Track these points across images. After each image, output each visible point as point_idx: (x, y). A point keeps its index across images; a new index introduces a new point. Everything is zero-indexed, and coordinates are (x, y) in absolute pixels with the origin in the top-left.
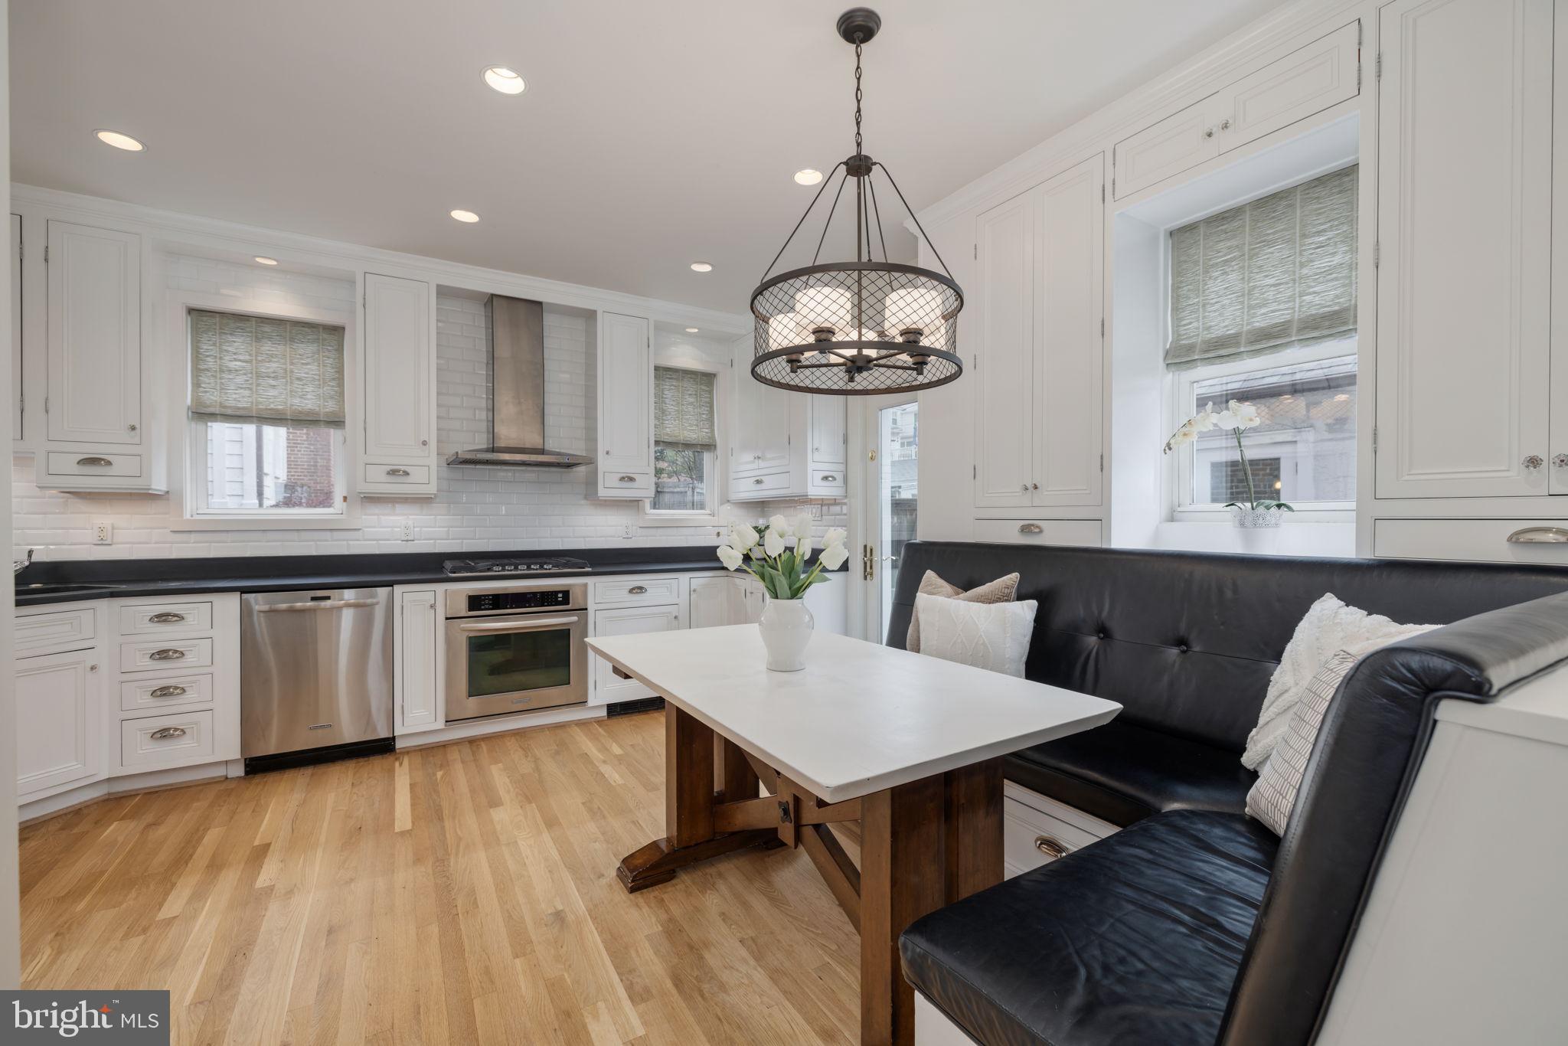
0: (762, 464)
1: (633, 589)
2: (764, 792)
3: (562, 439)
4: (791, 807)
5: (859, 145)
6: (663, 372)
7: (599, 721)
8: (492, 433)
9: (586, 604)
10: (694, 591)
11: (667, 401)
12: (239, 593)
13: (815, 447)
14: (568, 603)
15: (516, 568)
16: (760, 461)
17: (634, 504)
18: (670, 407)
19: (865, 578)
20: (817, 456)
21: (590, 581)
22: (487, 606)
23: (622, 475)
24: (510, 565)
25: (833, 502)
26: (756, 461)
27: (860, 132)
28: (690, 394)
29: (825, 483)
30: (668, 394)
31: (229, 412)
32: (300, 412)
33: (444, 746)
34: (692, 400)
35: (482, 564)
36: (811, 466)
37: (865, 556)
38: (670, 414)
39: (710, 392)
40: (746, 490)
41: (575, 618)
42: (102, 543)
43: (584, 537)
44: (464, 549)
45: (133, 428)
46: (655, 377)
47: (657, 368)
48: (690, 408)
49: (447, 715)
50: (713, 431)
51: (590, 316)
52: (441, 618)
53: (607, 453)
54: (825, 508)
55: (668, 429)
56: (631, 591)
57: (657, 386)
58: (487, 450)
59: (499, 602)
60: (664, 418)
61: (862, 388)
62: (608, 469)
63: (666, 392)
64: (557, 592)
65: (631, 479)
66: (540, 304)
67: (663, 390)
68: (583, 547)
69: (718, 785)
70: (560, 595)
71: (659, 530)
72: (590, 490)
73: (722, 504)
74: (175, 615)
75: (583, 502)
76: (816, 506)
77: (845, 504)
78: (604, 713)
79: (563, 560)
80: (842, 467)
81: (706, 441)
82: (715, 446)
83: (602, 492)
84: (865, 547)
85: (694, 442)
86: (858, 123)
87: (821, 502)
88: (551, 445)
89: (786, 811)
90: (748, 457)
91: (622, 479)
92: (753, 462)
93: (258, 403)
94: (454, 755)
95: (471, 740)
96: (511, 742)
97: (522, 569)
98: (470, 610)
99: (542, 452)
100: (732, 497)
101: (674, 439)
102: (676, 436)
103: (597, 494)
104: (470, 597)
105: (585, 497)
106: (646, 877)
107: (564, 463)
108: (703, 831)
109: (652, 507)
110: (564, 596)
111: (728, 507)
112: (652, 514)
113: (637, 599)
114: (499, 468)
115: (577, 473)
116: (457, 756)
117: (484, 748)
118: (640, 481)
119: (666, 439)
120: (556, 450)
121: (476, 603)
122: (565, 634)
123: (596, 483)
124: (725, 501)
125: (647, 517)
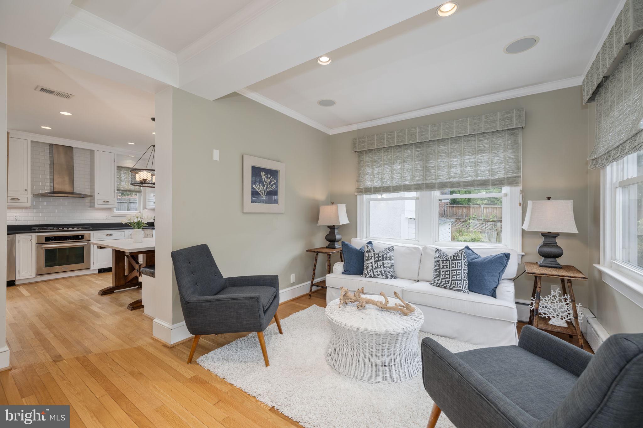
1: (108, 235)
3: (81, 188)
4: (139, 269)
6: (120, 168)
7: (95, 274)
8: (53, 187)
9: (90, 239)
10: (130, 235)
11: (123, 177)
14: (83, 239)
15: (68, 228)
17: (110, 209)
18: (124, 179)
21: (92, 232)
22: (52, 240)
23: (104, 201)
24: (61, 228)
30: (123, 175)
33: (35, 283)
35: (49, 228)
38: (124, 181)
41: (86, 243)
43: (89, 220)
44: (40, 224)
46: (117, 169)
47: (118, 167)
49: (37, 272)
51: (92, 152)
52: (35, 243)
53: (99, 194)
55: (123, 186)
56: (107, 235)
57: (118, 172)
58: (51, 193)
59: (56, 239)
60: (121, 182)
62: (98, 199)
64: (79, 236)
65: (108, 202)
66: (72, 147)
67: (121, 174)
68: (89, 223)
69: (127, 273)
71: (119, 217)
72: (92, 206)
73: (143, 209)
75: (89, 208)
78: (97, 272)
79: (81, 226)
81: (138, 189)
82: (141, 191)
83: (96, 205)
85: (133, 190)
88: (76, 191)
91: (104, 202)
94: (40, 284)
95: (46, 281)
96: (62, 280)
97: (65, 229)
98: (45, 241)
99: (72, 193)
100: (147, 207)
101: (125, 189)
102: (126, 188)
103: (94, 206)
104: (45, 237)
105: (90, 207)
106: (106, 292)
107: (82, 196)
108: (122, 282)
109: (116, 210)
110: (82, 237)
111: (146, 210)
112: (116, 212)
113: (109, 237)
114: (55, 197)
115: (87, 200)
116: (41, 284)
117: (51, 282)
118: (111, 202)
119: (122, 189)
120: (79, 192)
121: (48, 239)
122: (82, 248)
123: (94, 203)
124: (145, 208)
125: (114, 213)
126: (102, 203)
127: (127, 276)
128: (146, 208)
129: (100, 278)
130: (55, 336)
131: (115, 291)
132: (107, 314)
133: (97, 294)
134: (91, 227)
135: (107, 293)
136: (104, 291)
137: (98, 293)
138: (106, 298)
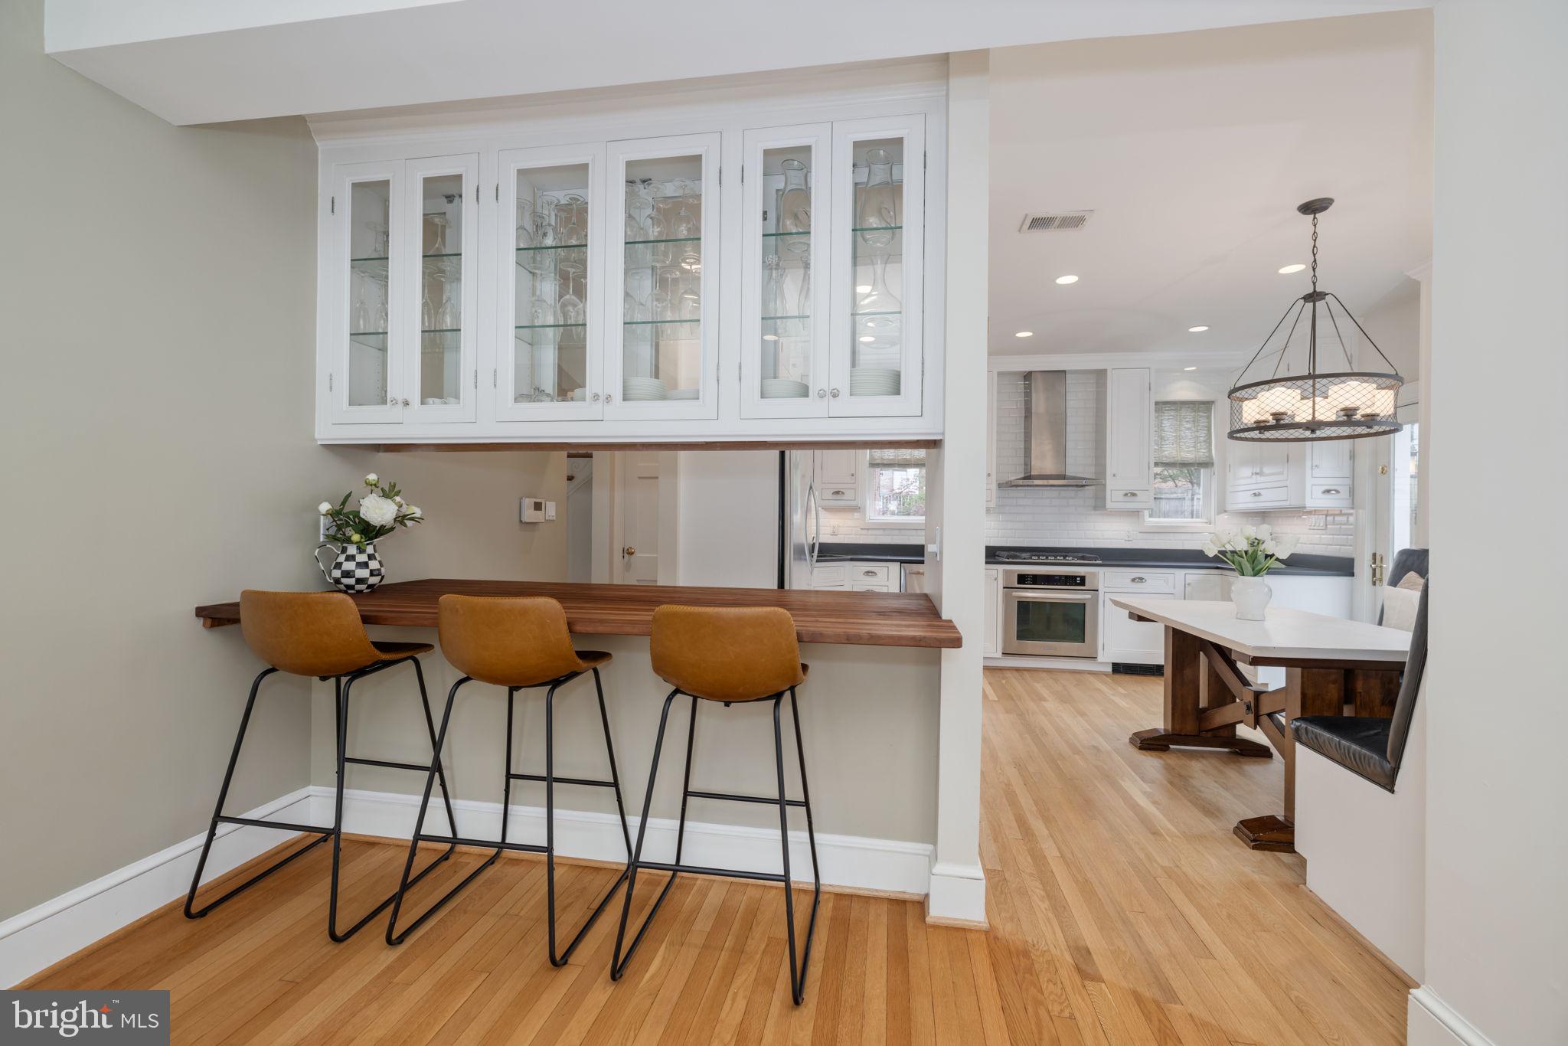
0: (1260, 479)
1: (1135, 578)
2: (1238, 700)
3: (1078, 464)
4: (1252, 705)
5: (1314, 283)
6: (1162, 406)
7: (1106, 674)
8: (1027, 464)
9: (1098, 587)
10: (1189, 584)
11: (1166, 429)
12: (899, 563)
13: (1314, 464)
14: (1084, 585)
15: (1047, 558)
16: (1258, 476)
17: (1136, 513)
18: (1169, 433)
19: (1374, 583)
20: (1317, 473)
21: (1101, 570)
22: (1029, 582)
23: (1125, 492)
24: (1043, 556)
25: (1338, 512)
26: (1254, 476)
27: (1316, 275)
28: (1188, 421)
29: (1327, 496)
30: (1166, 423)
31: (886, 462)
32: (918, 459)
33: (1001, 669)
34: (1188, 426)
35: (1024, 555)
36: (1309, 482)
37: (1374, 563)
38: (1168, 439)
39: (1208, 418)
40: (1243, 500)
41: (1089, 596)
42: (834, 534)
43: (1093, 539)
44: (1008, 545)
45: (853, 475)
46: (1155, 411)
47: (1157, 404)
48: (1188, 433)
49: (1004, 648)
50: (1210, 450)
51: (1102, 374)
52: (1001, 586)
53: (1114, 475)
54: (1330, 519)
55: (1166, 452)
56: (1133, 580)
57: (1157, 417)
58: (1025, 478)
59: (1036, 580)
60: (1164, 443)
61: (1326, 436)
62: (1114, 489)
63: (1165, 422)
64: (1076, 577)
65: (1134, 495)
66: (1064, 372)
67: (1163, 420)
68: (1092, 546)
69: (1203, 703)
70: (1078, 579)
71: (1158, 536)
72: (1099, 504)
73: (1219, 513)
74: (872, 572)
75: (1092, 512)
76: (1321, 516)
77: (1351, 514)
78: (1110, 669)
79: (1080, 555)
80: (1348, 481)
81: (1204, 459)
82: (1213, 464)
83: (1109, 505)
84: (1374, 555)
85: (1191, 462)
86: (1314, 269)
87: (1326, 512)
88: (1070, 472)
89: (1249, 708)
90: (1246, 472)
91: (1126, 495)
92: (1251, 477)
93: (898, 456)
94: (1008, 674)
95: (1017, 670)
96: (1044, 675)
97: (1051, 559)
98: (1018, 583)
99: (1063, 477)
100: (1229, 507)
101: (1172, 460)
102: (1174, 457)
103: (1104, 506)
104: (1018, 575)
105: (1095, 508)
106: (1150, 743)
107: (1079, 484)
108: (1190, 727)
109: (1151, 516)
110: (1081, 581)
111: (1225, 516)
112: (1151, 521)
113: (1138, 587)
114: (1032, 488)
115: (1089, 491)
116: (1011, 675)
117: (1026, 674)
118: (1141, 496)
119: (1165, 460)
120: (1074, 475)
121: (1022, 579)
122: (1081, 607)
123: (1104, 498)
124: (1222, 510)
125: (1146, 524)
126: (1122, 498)
127: (1204, 710)
128: (1225, 511)
129: (1121, 690)
130: (1062, 856)
131: (1171, 746)
132: (1176, 831)
133: (1128, 741)
134: (1100, 556)
135: (1151, 747)
136: (1145, 740)
137: (1130, 738)
138: (1152, 763)
